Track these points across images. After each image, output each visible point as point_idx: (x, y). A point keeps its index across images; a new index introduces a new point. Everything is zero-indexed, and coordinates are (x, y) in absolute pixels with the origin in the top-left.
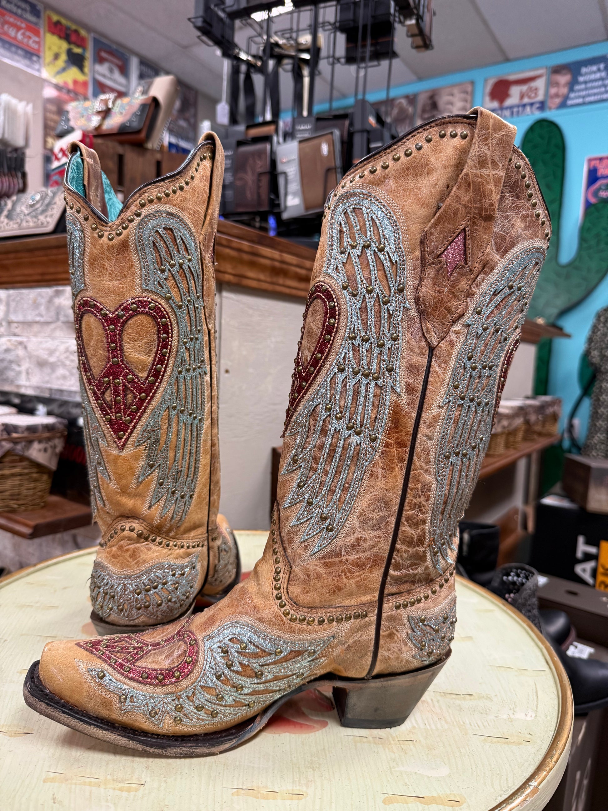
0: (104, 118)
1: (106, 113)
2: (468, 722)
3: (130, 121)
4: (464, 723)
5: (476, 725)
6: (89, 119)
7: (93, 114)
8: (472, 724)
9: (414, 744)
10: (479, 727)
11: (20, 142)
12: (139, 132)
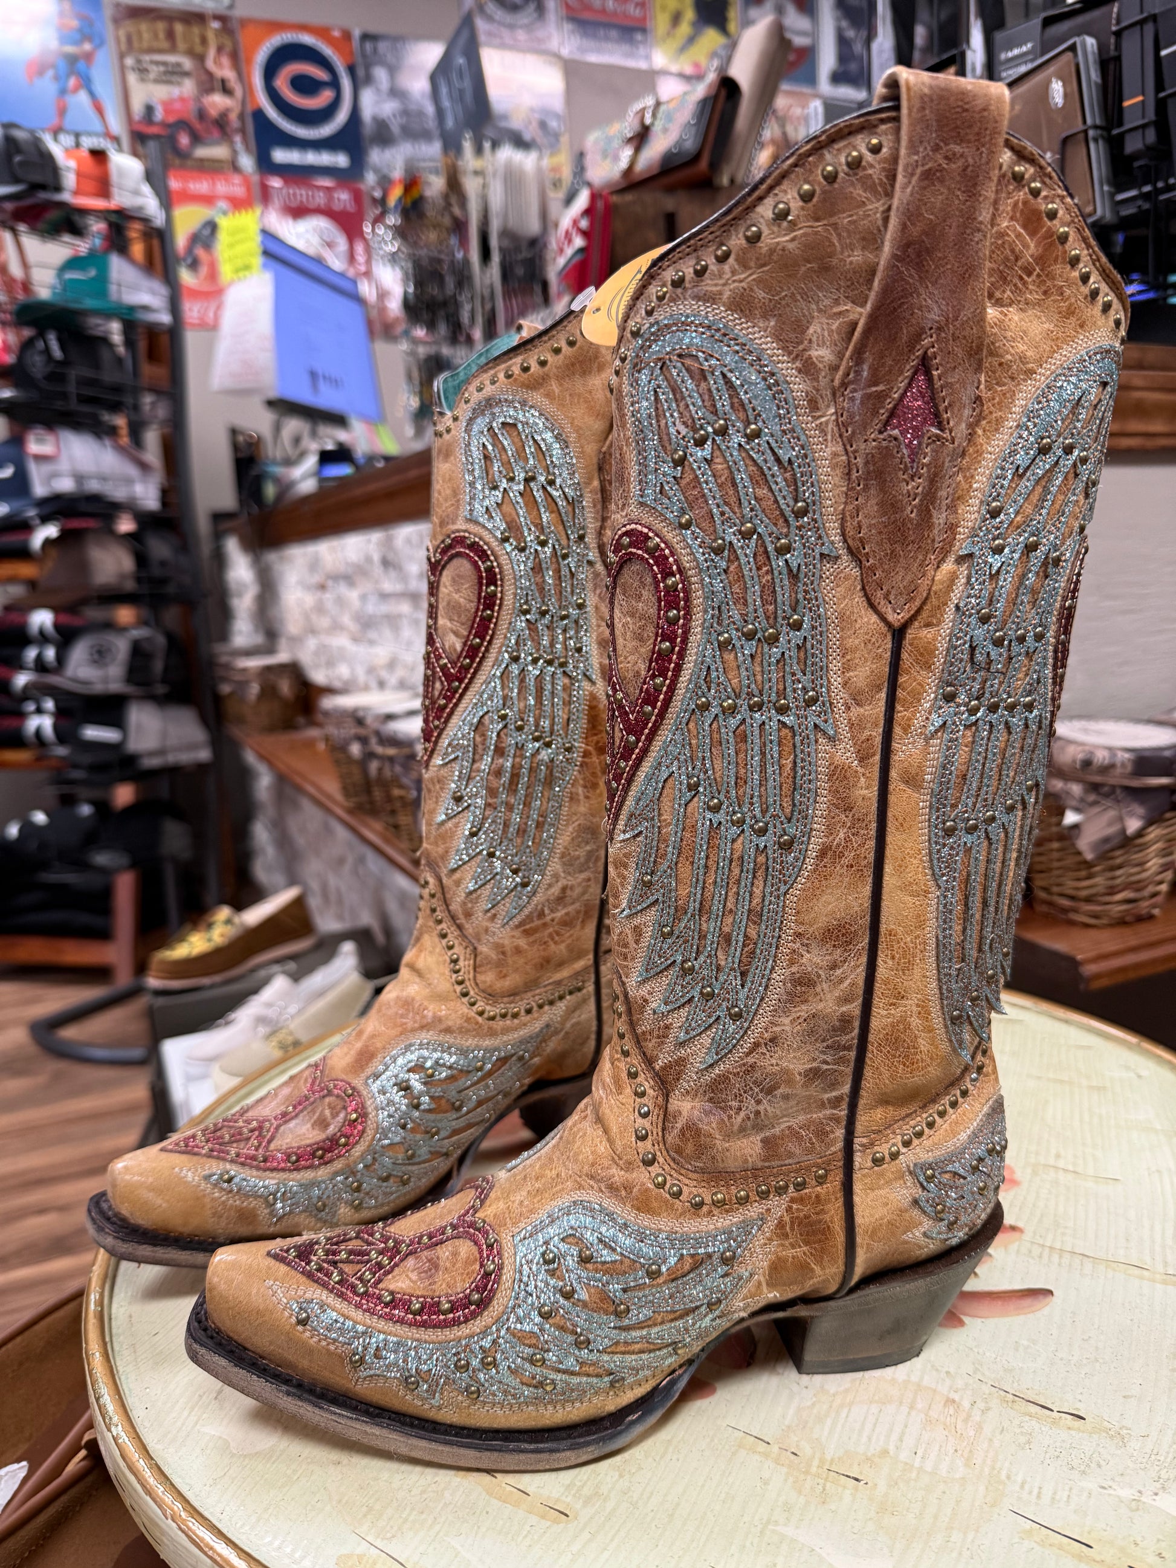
0: (638, 150)
1: (641, 137)
2: (1019, 1479)
3: (679, 142)
4: (1008, 1477)
5: (1036, 1491)
6: (616, 158)
7: (621, 147)
8: (1027, 1487)
9: (856, 1489)
10: (1039, 1497)
11: (534, 227)
12: (696, 158)
